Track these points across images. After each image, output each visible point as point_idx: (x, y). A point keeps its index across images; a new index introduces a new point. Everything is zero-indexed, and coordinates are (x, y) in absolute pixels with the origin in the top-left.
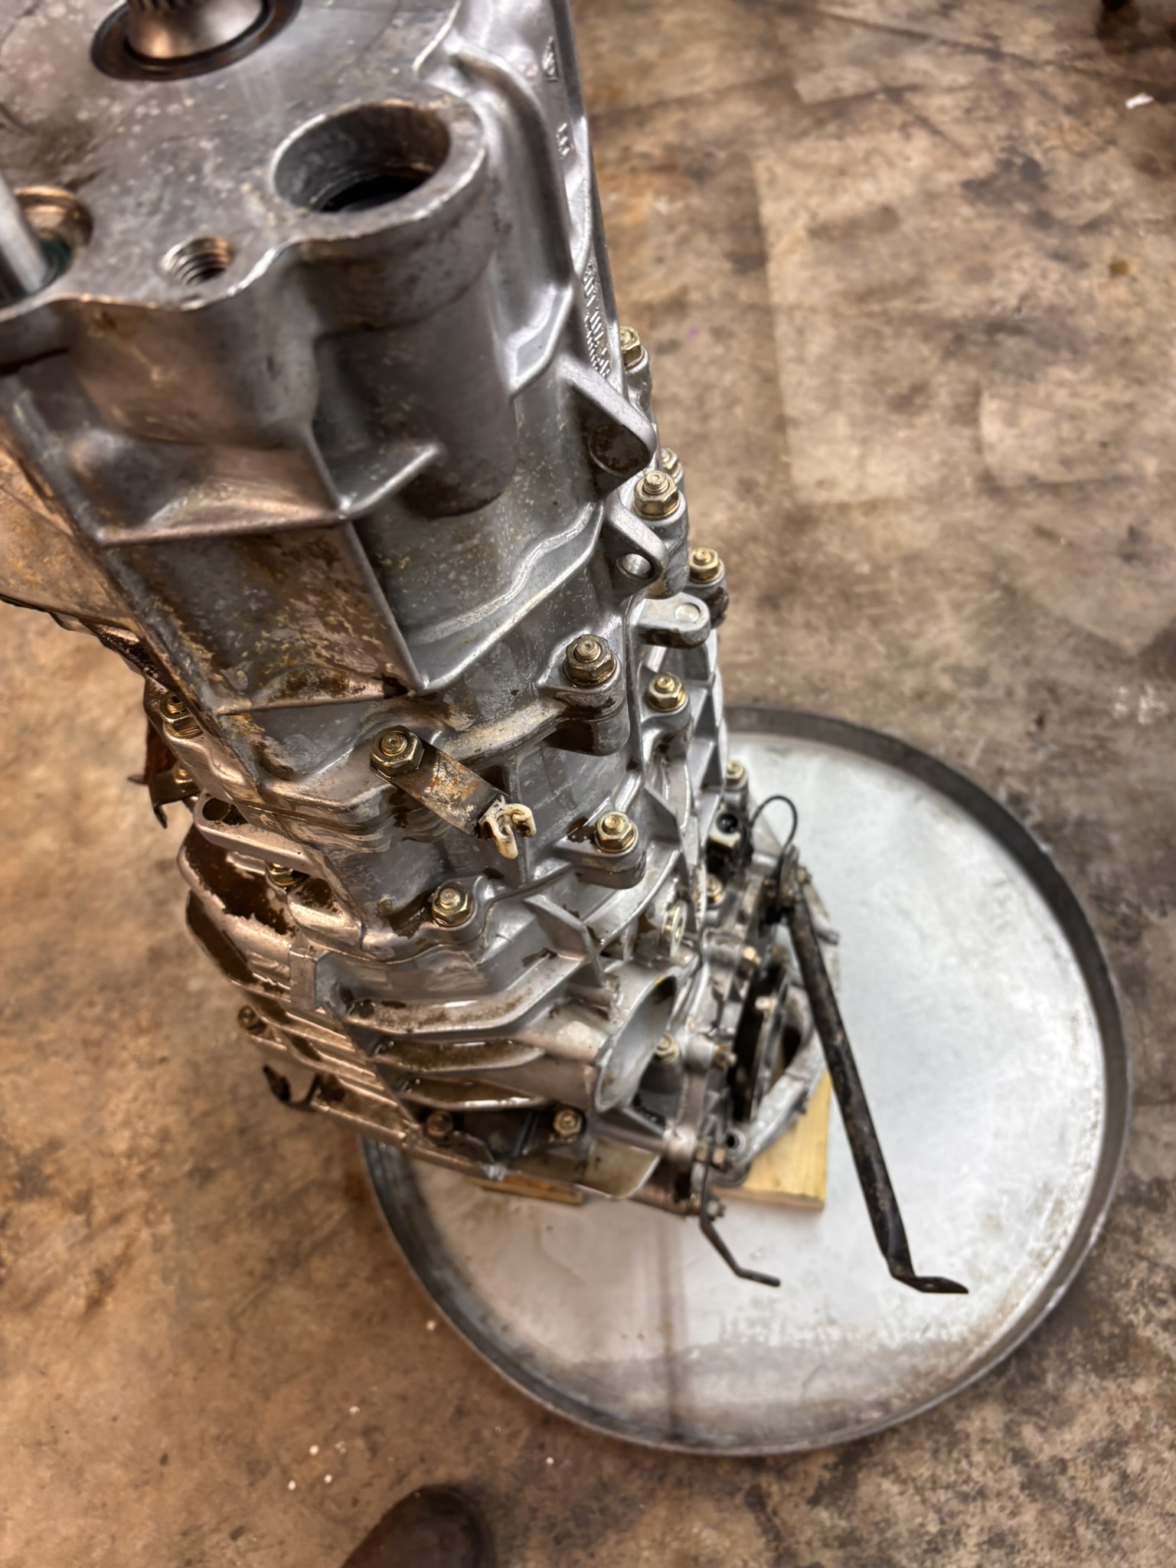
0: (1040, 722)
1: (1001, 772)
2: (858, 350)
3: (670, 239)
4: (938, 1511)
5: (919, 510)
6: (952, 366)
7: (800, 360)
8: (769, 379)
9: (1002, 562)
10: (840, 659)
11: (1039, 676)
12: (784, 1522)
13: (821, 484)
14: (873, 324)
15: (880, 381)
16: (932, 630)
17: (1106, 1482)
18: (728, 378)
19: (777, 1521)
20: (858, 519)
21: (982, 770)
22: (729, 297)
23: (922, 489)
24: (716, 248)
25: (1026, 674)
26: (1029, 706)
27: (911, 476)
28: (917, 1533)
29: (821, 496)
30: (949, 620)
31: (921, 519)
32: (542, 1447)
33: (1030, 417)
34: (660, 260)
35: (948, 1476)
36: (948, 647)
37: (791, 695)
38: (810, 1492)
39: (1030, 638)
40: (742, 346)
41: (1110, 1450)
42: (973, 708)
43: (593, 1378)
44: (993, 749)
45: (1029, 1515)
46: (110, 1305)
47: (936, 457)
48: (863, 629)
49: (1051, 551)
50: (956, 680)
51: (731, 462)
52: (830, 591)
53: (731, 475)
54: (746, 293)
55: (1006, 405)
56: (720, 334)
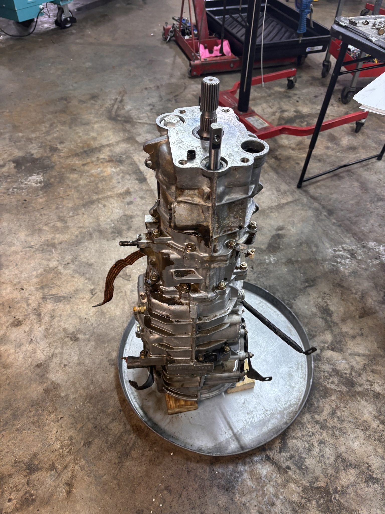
3: (119, 177)
4: (307, 442)
12: (276, 460)
17: (336, 420)
19: (275, 460)
22: (141, 189)
24: (132, 178)
28: (305, 448)
32: (213, 470)
34: (119, 183)
35: (305, 433)
38: (279, 450)
41: (333, 413)
43: (219, 447)
45: (324, 434)
46: (74, 491)
54: (144, 187)
56: (142, 198)
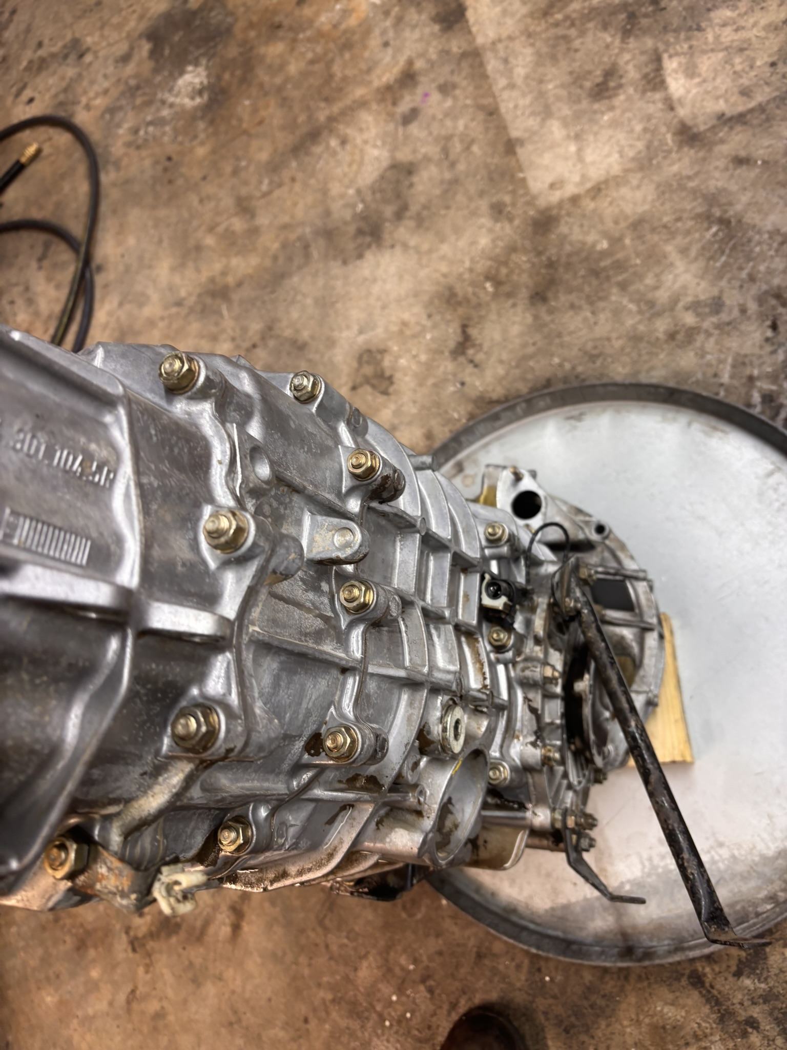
0: (774, 327)
1: (751, 379)
2: (554, 58)
3: (388, 23)
5: (635, 179)
6: (632, 43)
7: (512, 86)
8: (492, 113)
9: (712, 199)
10: (604, 326)
11: (765, 287)
12: (720, 992)
13: (552, 186)
14: (561, 31)
15: (577, 79)
16: (668, 278)
18: (461, 124)
19: (715, 992)
20: (589, 205)
21: (736, 383)
22: (445, 53)
23: (633, 159)
24: (424, 17)
25: (754, 290)
26: (762, 316)
27: (621, 153)
29: (555, 197)
30: (680, 265)
31: (638, 187)
32: (539, 970)
33: (705, 64)
34: (386, 44)
36: (685, 287)
37: (573, 368)
38: (734, 968)
39: (749, 258)
40: (465, 93)
42: (716, 332)
43: (560, 917)
44: (740, 362)
46: (246, 927)
47: (638, 128)
48: (615, 296)
49: (749, 174)
50: (698, 315)
51: (482, 194)
52: (582, 272)
53: (483, 205)
54: (456, 45)
55: (683, 60)
56: (445, 89)
